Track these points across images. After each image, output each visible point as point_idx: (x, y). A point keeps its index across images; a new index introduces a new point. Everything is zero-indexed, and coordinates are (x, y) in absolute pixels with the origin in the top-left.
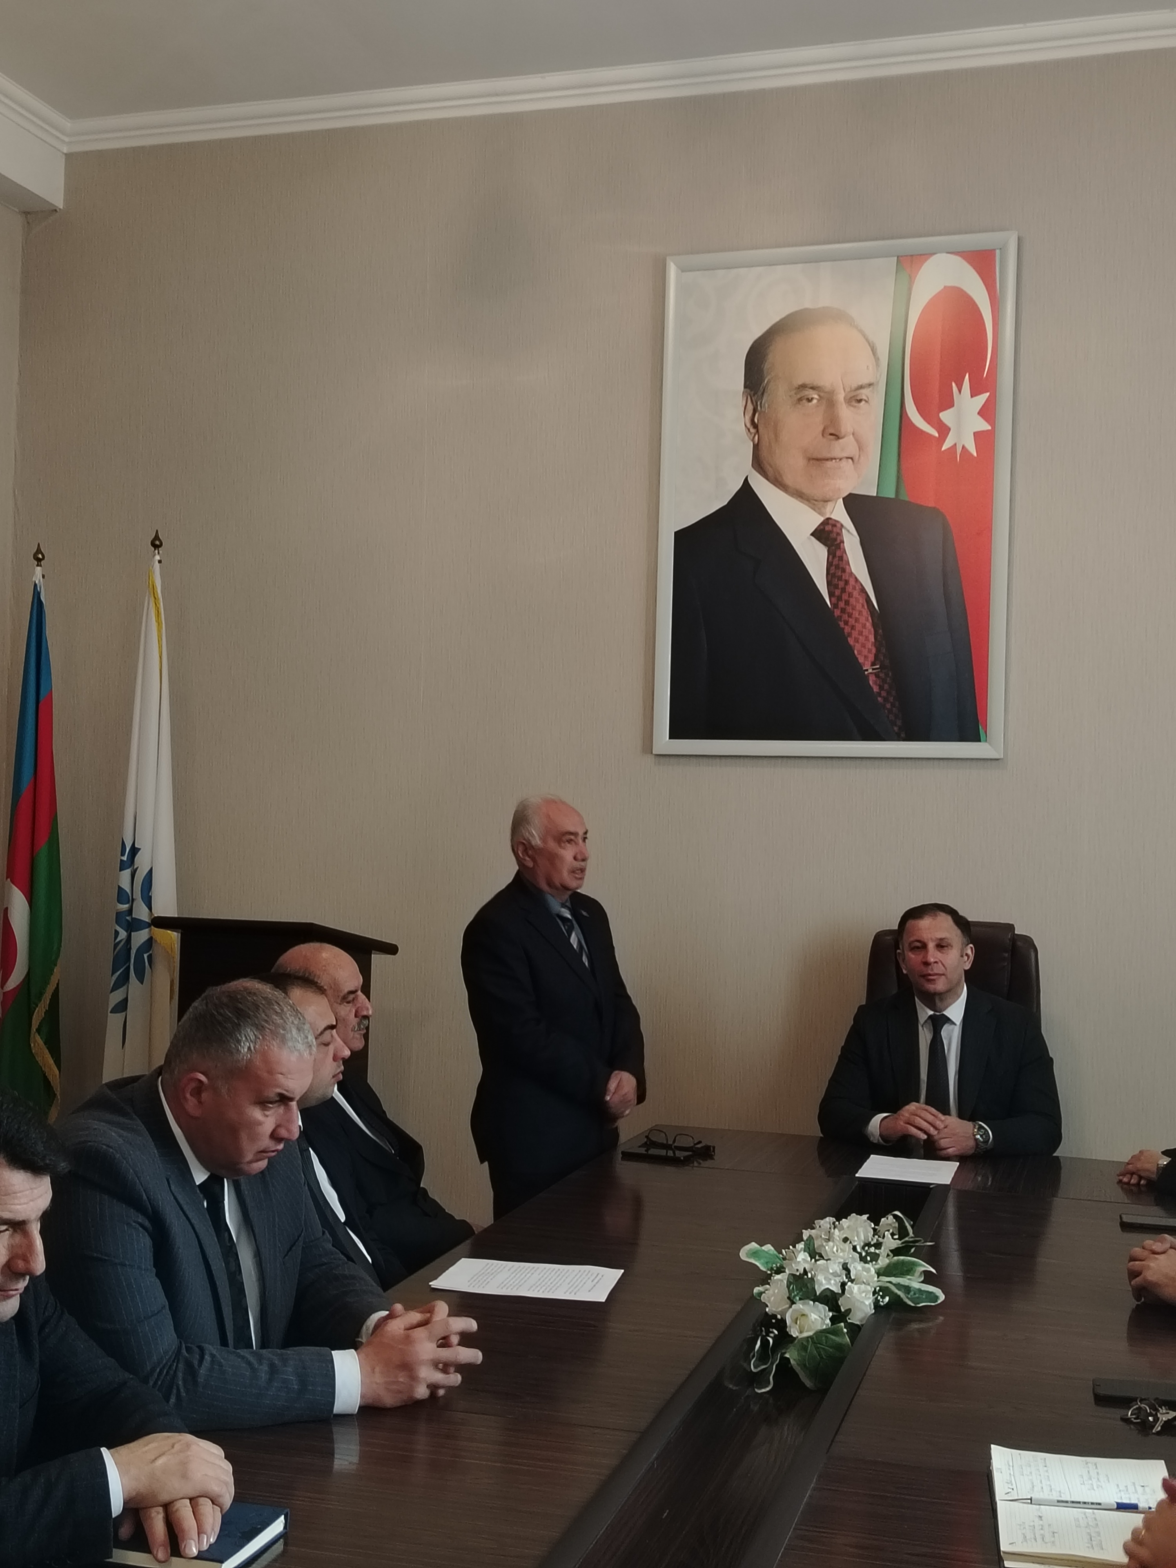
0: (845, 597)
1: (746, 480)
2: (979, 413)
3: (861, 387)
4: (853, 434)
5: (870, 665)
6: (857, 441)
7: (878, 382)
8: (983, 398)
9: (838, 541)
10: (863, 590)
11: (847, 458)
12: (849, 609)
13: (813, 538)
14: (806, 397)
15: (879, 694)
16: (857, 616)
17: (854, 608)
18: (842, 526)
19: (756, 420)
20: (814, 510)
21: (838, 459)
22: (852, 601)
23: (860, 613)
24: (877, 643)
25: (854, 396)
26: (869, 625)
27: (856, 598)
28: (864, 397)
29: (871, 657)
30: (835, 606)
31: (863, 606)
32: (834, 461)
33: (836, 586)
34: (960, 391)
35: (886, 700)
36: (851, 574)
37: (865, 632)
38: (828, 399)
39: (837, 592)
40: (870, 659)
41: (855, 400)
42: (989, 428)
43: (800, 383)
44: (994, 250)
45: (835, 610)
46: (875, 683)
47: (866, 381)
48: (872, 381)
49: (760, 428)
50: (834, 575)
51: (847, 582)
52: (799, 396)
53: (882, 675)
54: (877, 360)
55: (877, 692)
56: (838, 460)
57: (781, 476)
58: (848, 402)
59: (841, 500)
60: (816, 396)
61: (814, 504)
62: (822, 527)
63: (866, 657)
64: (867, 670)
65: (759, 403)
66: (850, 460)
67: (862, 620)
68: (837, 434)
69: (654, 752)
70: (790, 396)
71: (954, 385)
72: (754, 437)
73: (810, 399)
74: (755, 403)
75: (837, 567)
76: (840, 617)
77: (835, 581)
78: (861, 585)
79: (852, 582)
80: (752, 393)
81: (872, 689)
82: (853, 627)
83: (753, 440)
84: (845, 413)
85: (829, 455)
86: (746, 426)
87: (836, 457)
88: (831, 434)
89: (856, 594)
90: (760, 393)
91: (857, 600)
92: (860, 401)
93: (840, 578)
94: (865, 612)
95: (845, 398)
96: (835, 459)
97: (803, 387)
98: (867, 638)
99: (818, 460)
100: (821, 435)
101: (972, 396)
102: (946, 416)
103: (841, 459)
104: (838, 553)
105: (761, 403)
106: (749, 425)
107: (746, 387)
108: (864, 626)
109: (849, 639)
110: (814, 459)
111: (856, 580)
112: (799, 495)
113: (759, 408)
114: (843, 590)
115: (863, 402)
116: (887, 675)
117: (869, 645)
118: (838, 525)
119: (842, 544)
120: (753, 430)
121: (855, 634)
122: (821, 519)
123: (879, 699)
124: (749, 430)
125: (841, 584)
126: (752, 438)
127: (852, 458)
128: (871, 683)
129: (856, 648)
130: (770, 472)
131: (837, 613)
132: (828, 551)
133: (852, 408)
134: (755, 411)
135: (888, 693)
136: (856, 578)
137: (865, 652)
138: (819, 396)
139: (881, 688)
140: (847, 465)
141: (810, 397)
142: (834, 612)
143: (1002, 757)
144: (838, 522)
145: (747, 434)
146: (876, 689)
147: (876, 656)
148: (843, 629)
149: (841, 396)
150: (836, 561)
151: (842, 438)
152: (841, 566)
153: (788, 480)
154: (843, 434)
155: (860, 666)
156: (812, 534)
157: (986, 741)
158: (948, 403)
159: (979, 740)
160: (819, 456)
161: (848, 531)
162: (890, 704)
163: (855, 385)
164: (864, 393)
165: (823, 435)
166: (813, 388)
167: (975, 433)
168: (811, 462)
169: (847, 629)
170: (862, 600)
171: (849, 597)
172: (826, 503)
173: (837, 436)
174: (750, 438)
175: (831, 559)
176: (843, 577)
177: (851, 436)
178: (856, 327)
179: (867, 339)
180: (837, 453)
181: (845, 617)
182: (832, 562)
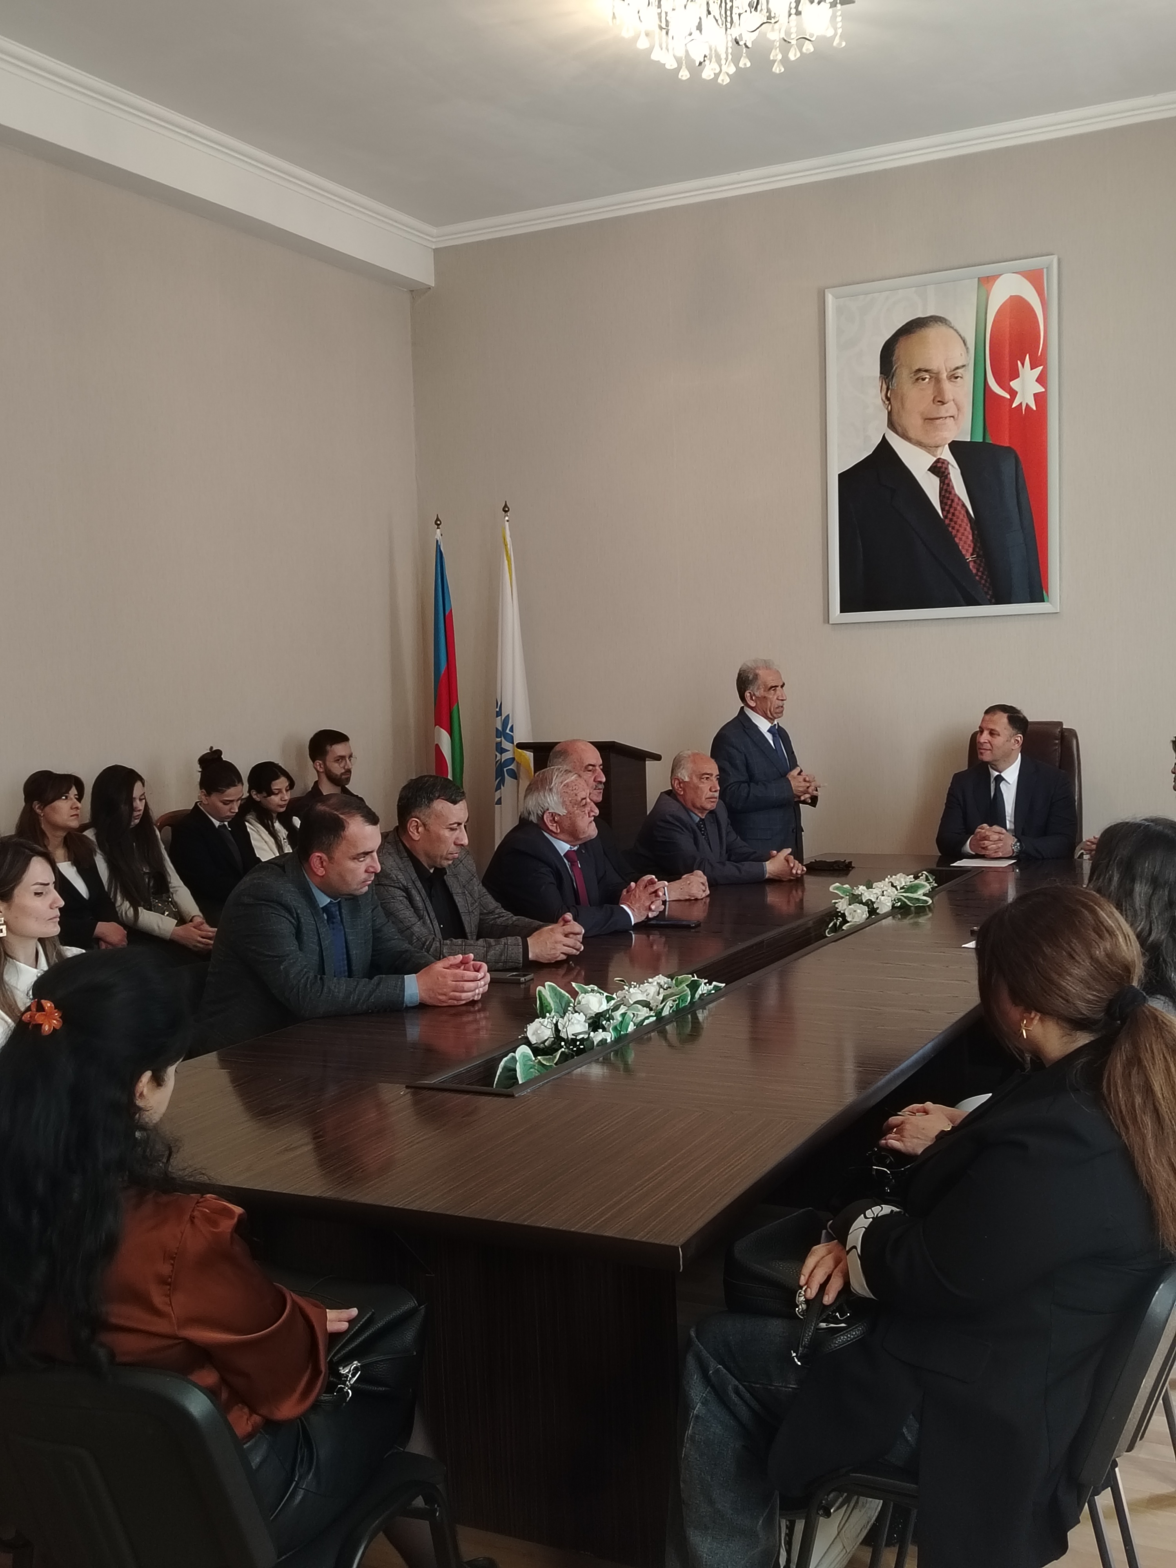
0: (952, 510)
1: (884, 437)
2: (1037, 381)
3: (957, 368)
4: (953, 400)
5: (970, 555)
6: (956, 404)
7: (968, 364)
8: (1038, 370)
9: (946, 473)
10: (964, 505)
11: (950, 417)
12: (955, 519)
13: (929, 472)
14: (921, 377)
15: (977, 575)
16: (960, 523)
17: (958, 518)
18: (948, 463)
19: (889, 395)
20: (929, 453)
21: (944, 417)
22: (957, 513)
23: (962, 521)
24: (974, 541)
25: (954, 374)
26: (968, 528)
27: (959, 511)
28: (960, 375)
29: (971, 550)
30: (946, 517)
31: (964, 516)
33: (946, 504)
34: (1023, 366)
35: (981, 578)
36: (955, 495)
37: (966, 533)
38: (936, 378)
39: (947, 508)
41: (953, 377)
42: (1043, 390)
43: (917, 368)
44: (1043, 269)
46: (974, 567)
47: (960, 364)
48: (964, 363)
49: (892, 400)
50: (944, 496)
51: (953, 501)
52: (916, 377)
53: (978, 561)
54: (967, 349)
55: (975, 573)
56: (944, 419)
57: (907, 432)
58: (949, 379)
59: (947, 446)
60: (928, 376)
61: (929, 449)
62: (935, 465)
63: (967, 550)
64: (968, 559)
65: (890, 384)
66: (952, 418)
67: (964, 525)
68: (943, 401)
69: (830, 622)
70: (911, 377)
71: (1019, 363)
72: (888, 407)
74: (887, 384)
75: (946, 490)
76: (949, 525)
77: (945, 500)
78: (962, 502)
79: (956, 500)
80: (886, 377)
81: (971, 571)
82: (958, 531)
83: (887, 409)
84: (947, 386)
85: (938, 416)
86: (882, 399)
88: (939, 401)
89: (959, 508)
90: (890, 377)
91: (960, 513)
92: (957, 378)
93: (948, 498)
94: (966, 520)
95: (947, 376)
96: (942, 418)
97: (919, 370)
98: (967, 538)
99: (930, 419)
100: (932, 402)
101: (1032, 369)
102: (1014, 384)
103: (946, 418)
104: (946, 482)
105: (892, 384)
106: (884, 398)
107: (881, 373)
108: (965, 530)
109: (956, 539)
110: (928, 419)
111: (959, 499)
112: (919, 444)
113: (890, 387)
114: (951, 506)
115: (959, 379)
116: (981, 561)
117: (969, 542)
118: (946, 463)
119: (949, 475)
120: (887, 402)
121: (959, 535)
122: (935, 459)
123: (977, 578)
124: (884, 402)
125: (949, 502)
128: (971, 567)
129: (961, 544)
130: (899, 429)
131: (947, 521)
132: (940, 481)
133: (952, 383)
134: (888, 389)
135: (983, 573)
136: (959, 497)
137: (966, 547)
138: (930, 376)
139: (978, 570)
140: (950, 421)
141: (924, 377)
142: (945, 521)
143: (1058, 611)
144: (945, 460)
145: (883, 405)
146: (974, 571)
147: (974, 550)
148: (951, 532)
149: (944, 375)
150: (945, 487)
151: (946, 403)
152: (948, 490)
153: (912, 434)
154: (946, 401)
155: (963, 556)
156: (930, 470)
157: (1048, 601)
158: (1015, 375)
159: (1043, 601)
160: (932, 417)
161: (953, 466)
162: (984, 581)
163: (953, 367)
164: (960, 372)
165: (934, 403)
166: (926, 371)
167: (1034, 394)
168: (927, 421)
169: (954, 532)
170: (963, 512)
171: (955, 510)
172: (937, 448)
173: (943, 403)
174: (885, 408)
175: (941, 486)
176: (950, 498)
177: (952, 402)
178: (952, 328)
179: (960, 335)
180: (943, 414)
181: (952, 524)
182: (943, 487)
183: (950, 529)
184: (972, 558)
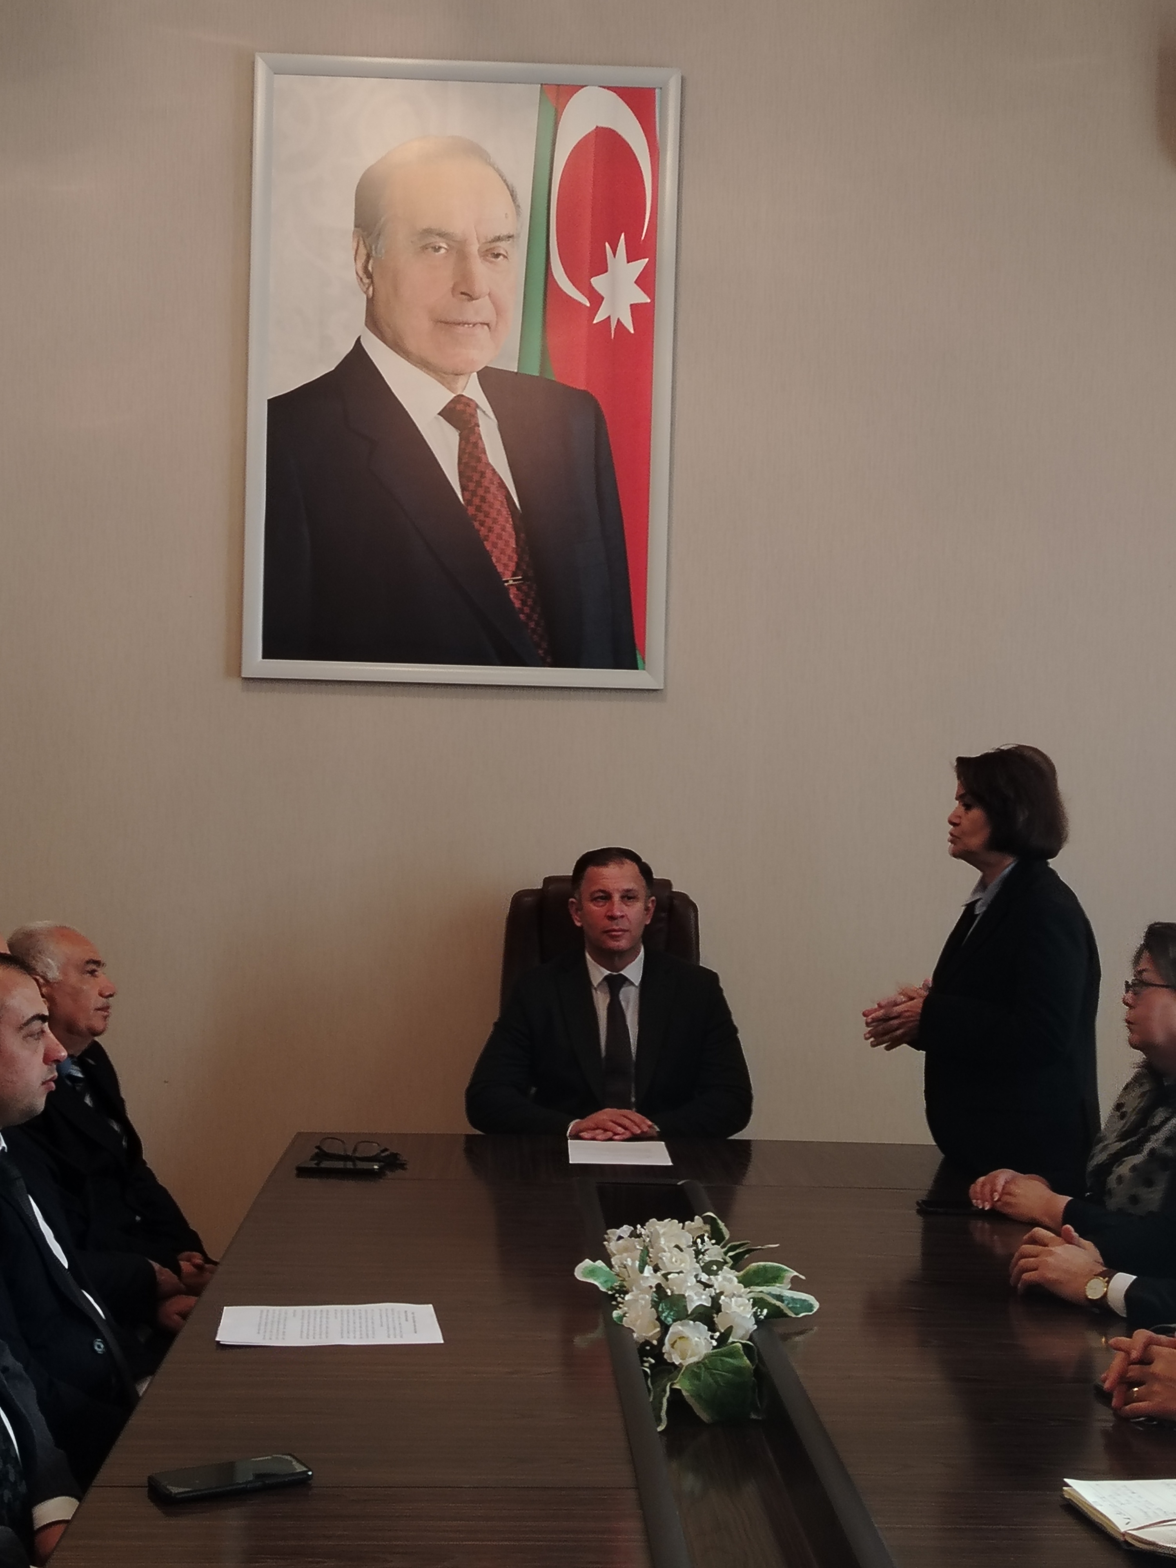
0: (481, 492)
1: (358, 341)
2: (636, 282)
3: (499, 239)
4: (489, 295)
5: (511, 575)
6: (494, 303)
7: (518, 235)
8: (641, 264)
9: (472, 424)
10: (502, 485)
11: (483, 324)
12: (485, 507)
13: (441, 418)
14: (432, 245)
15: (521, 611)
16: (495, 516)
17: (491, 506)
18: (477, 406)
19: (370, 268)
20: (443, 384)
21: (470, 324)
22: (490, 497)
23: (499, 512)
24: (520, 550)
25: (490, 249)
26: (509, 527)
27: (493, 494)
28: (502, 252)
29: (512, 566)
30: (469, 502)
31: (502, 503)
32: (466, 326)
33: (470, 479)
34: (614, 253)
35: (529, 617)
36: (488, 464)
37: (505, 536)
38: (459, 251)
39: (472, 486)
40: (510, 569)
41: (491, 254)
42: (649, 301)
43: (425, 227)
44: (654, 89)
45: (469, 508)
46: (516, 596)
47: (504, 232)
48: (511, 233)
49: (375, 277)
51: (483, 474)
52: (423, 243)
53: (524, 588)
54: (518, 207)
55: (519, 608)
56: (471, 326)
57: (402, 340)
58: (483, 256)
59: (475, 374)
60: (444, 245)
61: (443, 377)
62: (453, 405)
63: (506, 566)
64: (507, 581)
65: (373, 247)
66: (486, 327)
67: (501, 520)
68: (471, 294)
69: (243, 675)
70: (412, 242)
71: (608, 247)
72: (368, 289)
73: (437, 247)
74: (368, 248)
75: (471, 455)
76: (474, 517)
77: (469, 472)
78: (500, 478)
79: (489, 474)
80: (366, 233)
81: (513, 603)
82: (490, 530)
83: (366, 292)
84: (480, 269)
85: (460, 319)
86: (357, 273)
87: (470, 322)
88: (462, 293)
89: (493, 489)
90: (374, 235)
91: (495, 498)
92: (497, 256)
93: (474, 469)
94: (505, 512)
95: (479, 251)
96: (469, 324)
97: (428, 232)
98: (507, 543)
99: (447, 323)
100: (450, 293)
101: (628, 262)
102: (598, 283)
103: (474, 325)
104: (473, 439)
105: (376, 248)
106: (361, 273)
107: (356, 226)
108: (503, 529)
109: (485, 543)
110: (441, 322)
111: (494, 471)
112: (423, 365)
113: (374, 252)
114: (479, 484)
115: (501, 257)
116: (530, 588)
117: (509, 551)
118: (473, 405)
119: (476, 428)
120: (366, 281)
121: (493, 537)
122: (451, 396)
123: (521, 616)
124: (361, 279)
125: (476, 477)
126: (365, 290)
127: (488, 325)
128: (512, 596)
129: (494, 554)
130: (388, 333)
131: (471, 510)
132: (460, 435)
133: (488, 264)
134: (369, 256)
135: (532, 610)
136: (494, 470)
137: (505, 559)
138: (448, 245)
139: (524, 603)
140: (482, 333)
141: (437, 245)
142: (467, 510)
143: (662, 688)
144: (471, 400)
145: (360, 285)
146: (517, 604)
147: (518, 565)
148: (479, 531)
149: (474, 248)
150: (469, 448)
151: (476, 299)
152: (475, 454)
153: (411, 344)
154: (477, 294)
155: (498, 576)
156: (440, 414)
157: (644, 669)
158: (601, 268)
159: (636, 668)
160: (449, 319)
161: (484, 412)
162: (534, 623)
163: (491, 237)
164: (502, 247)
165: (453, 295)
166: (442, 235)
167: (631, 305)
168: (439, 324)
169: (483, 531)
170: (501, 497)
171: (485, 492)
172: (457, 376)
173: (470, 297)
174: (362, 289)
175: (463, 447)
176: (479, 468)
177: (487, 297)
178: (492, 165)
179: (505, 181)
180: (470, 316)
181: (481, 516)
182: (465, 449)
183: (476, 524)
184: (514, 580)
